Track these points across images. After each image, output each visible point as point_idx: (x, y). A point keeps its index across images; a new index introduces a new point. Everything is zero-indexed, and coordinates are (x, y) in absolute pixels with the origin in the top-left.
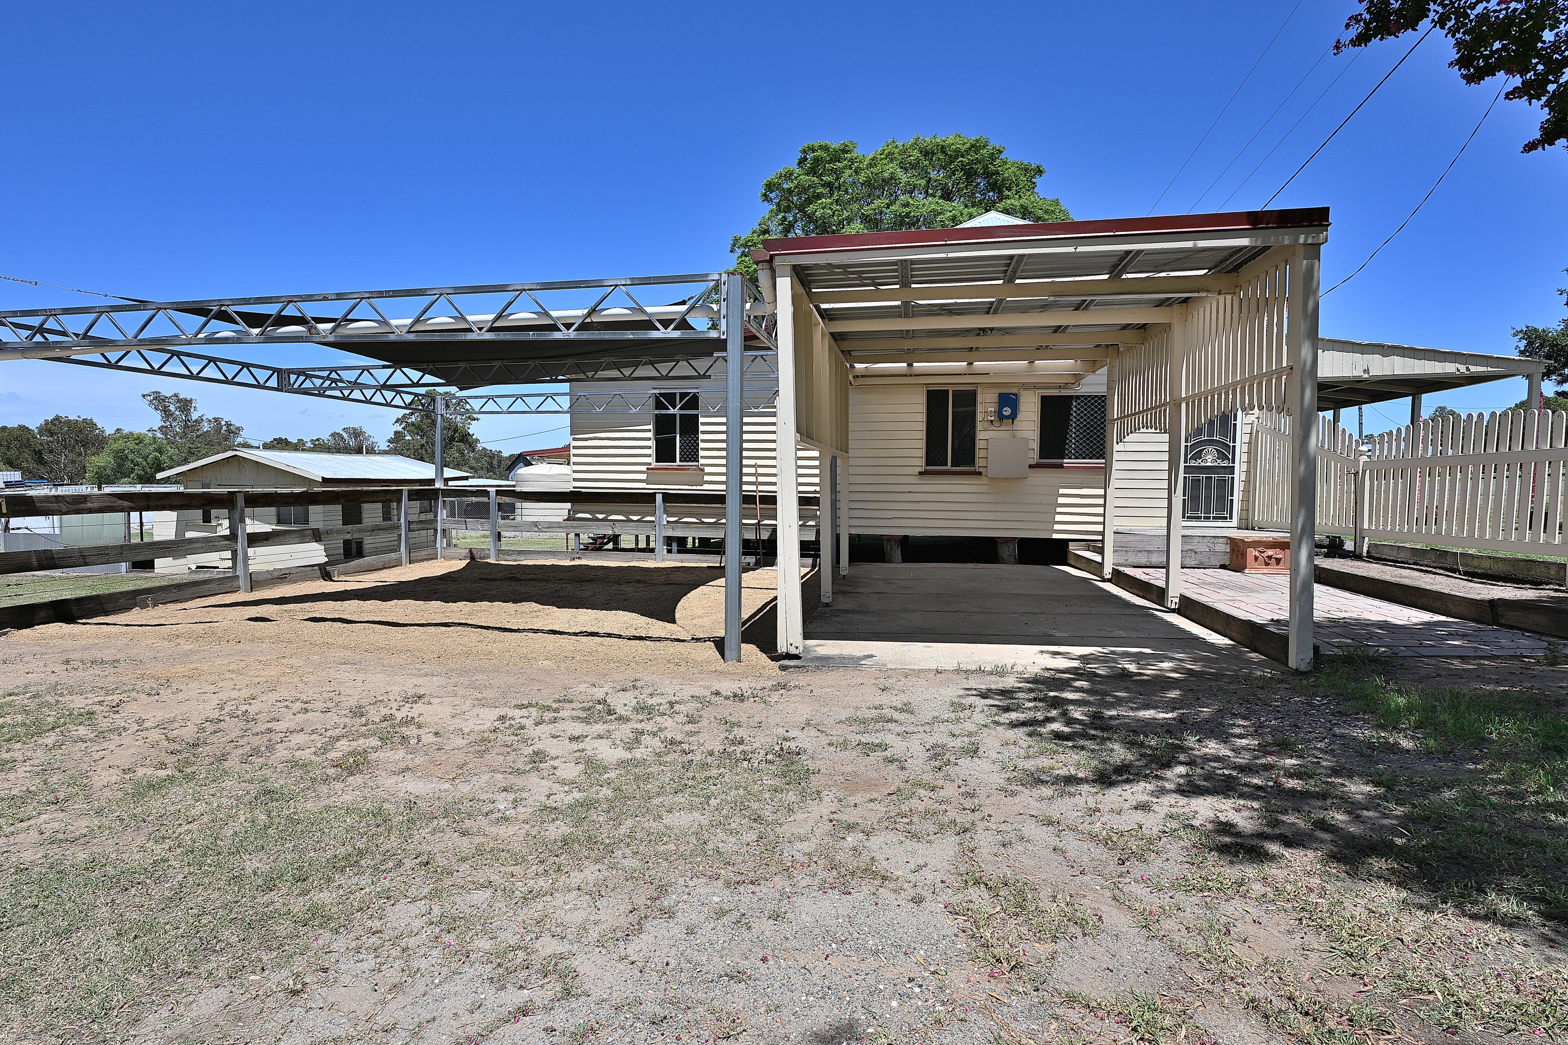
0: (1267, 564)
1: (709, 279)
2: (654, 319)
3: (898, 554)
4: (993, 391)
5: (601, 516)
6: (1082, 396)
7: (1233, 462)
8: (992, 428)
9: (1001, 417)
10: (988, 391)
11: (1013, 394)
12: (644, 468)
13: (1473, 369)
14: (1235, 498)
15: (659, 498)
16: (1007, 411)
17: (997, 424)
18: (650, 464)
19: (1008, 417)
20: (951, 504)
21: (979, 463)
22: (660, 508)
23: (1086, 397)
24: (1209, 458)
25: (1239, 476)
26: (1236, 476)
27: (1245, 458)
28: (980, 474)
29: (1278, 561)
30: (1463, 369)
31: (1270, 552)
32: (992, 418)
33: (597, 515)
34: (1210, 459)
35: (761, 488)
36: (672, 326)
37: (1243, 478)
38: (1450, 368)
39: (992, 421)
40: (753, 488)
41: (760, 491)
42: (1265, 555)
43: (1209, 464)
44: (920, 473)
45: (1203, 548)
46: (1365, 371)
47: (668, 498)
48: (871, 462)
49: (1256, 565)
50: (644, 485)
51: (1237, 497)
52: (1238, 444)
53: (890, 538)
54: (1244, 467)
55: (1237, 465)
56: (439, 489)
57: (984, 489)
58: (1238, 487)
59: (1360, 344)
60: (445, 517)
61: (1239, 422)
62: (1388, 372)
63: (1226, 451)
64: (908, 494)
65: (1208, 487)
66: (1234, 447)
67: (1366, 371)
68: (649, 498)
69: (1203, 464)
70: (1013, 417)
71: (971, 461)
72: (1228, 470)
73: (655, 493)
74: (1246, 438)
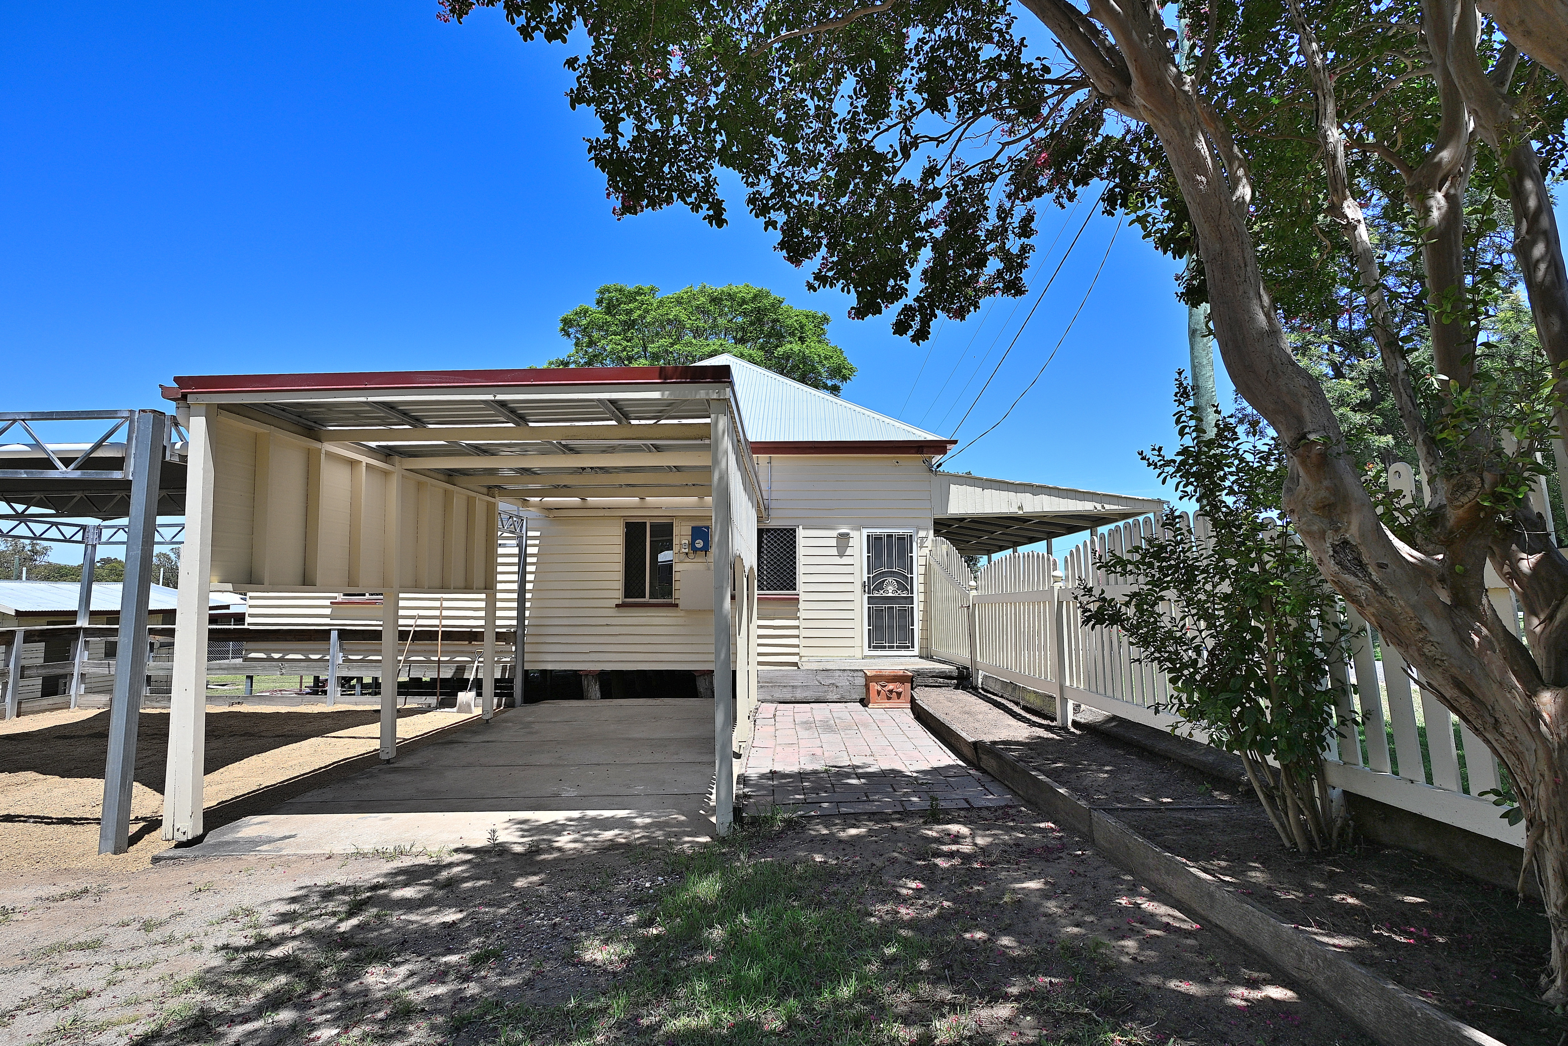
0: (889, 698)
1: (118, 416)
2: (55, 458)
3: (595, 689)
4: (688, 523)
5: (276, 656)
6: (772, 529)
7: (912, 593)
8: (688, 560)
9: (695, 550)
10: (683, 524)
11: (705, 527)
12: (327, 602)
13: (1107, 507)
14: (916, 627)
15: (334, 635)
16: (699, 544)
17: (692, 556)
18: (336, 598)
19: (701, 550)
20: (649, 637)
21: (676, 594)
22: (334, 645)
23: (775, 530)
24: (890, 589)
25: (918, 607)
26: (915, 606)
27: (922, 588)
28: (676, 605)
29: (899, 695)
30: (1099, 507)
31: (891, 686)
32: (687, 550)
33: (273, 655)
34: (890, 591)
35: (444, 622)
36: (72, 466)
37: (921, 608)
38: (1087, 506)
39: (687, 554)
40: (436, 622)
41: (443, 626)
42: (886, 689)
43: (890, 595)
44: (617, 606)
45: (843, 682)
46: (1019, 508)
47: (345, 635)
48: (568, 594)
49: (879, 699)
50: (327, 621)
51: (917, 627)
52: (915, 576)
53: (588, 673)
54: (922, 597)
55: (915, 595)
56: (80, 628)
57: (681, 621)
58: (918, 616)
59: (1012, 484)
60: (86, 660)
61: (914, 555)
62: (1038, 509)
63: (905, 584)
64: (606, 627)
65: (891, 617)
66: (912, 578)
67: (1021, 508)
68: (323, 635)
69: (884, 595)
70: (706, 549)
71: (670, 594)
72: (909, 601)
73: (330, 630)
74: (922, 570)
